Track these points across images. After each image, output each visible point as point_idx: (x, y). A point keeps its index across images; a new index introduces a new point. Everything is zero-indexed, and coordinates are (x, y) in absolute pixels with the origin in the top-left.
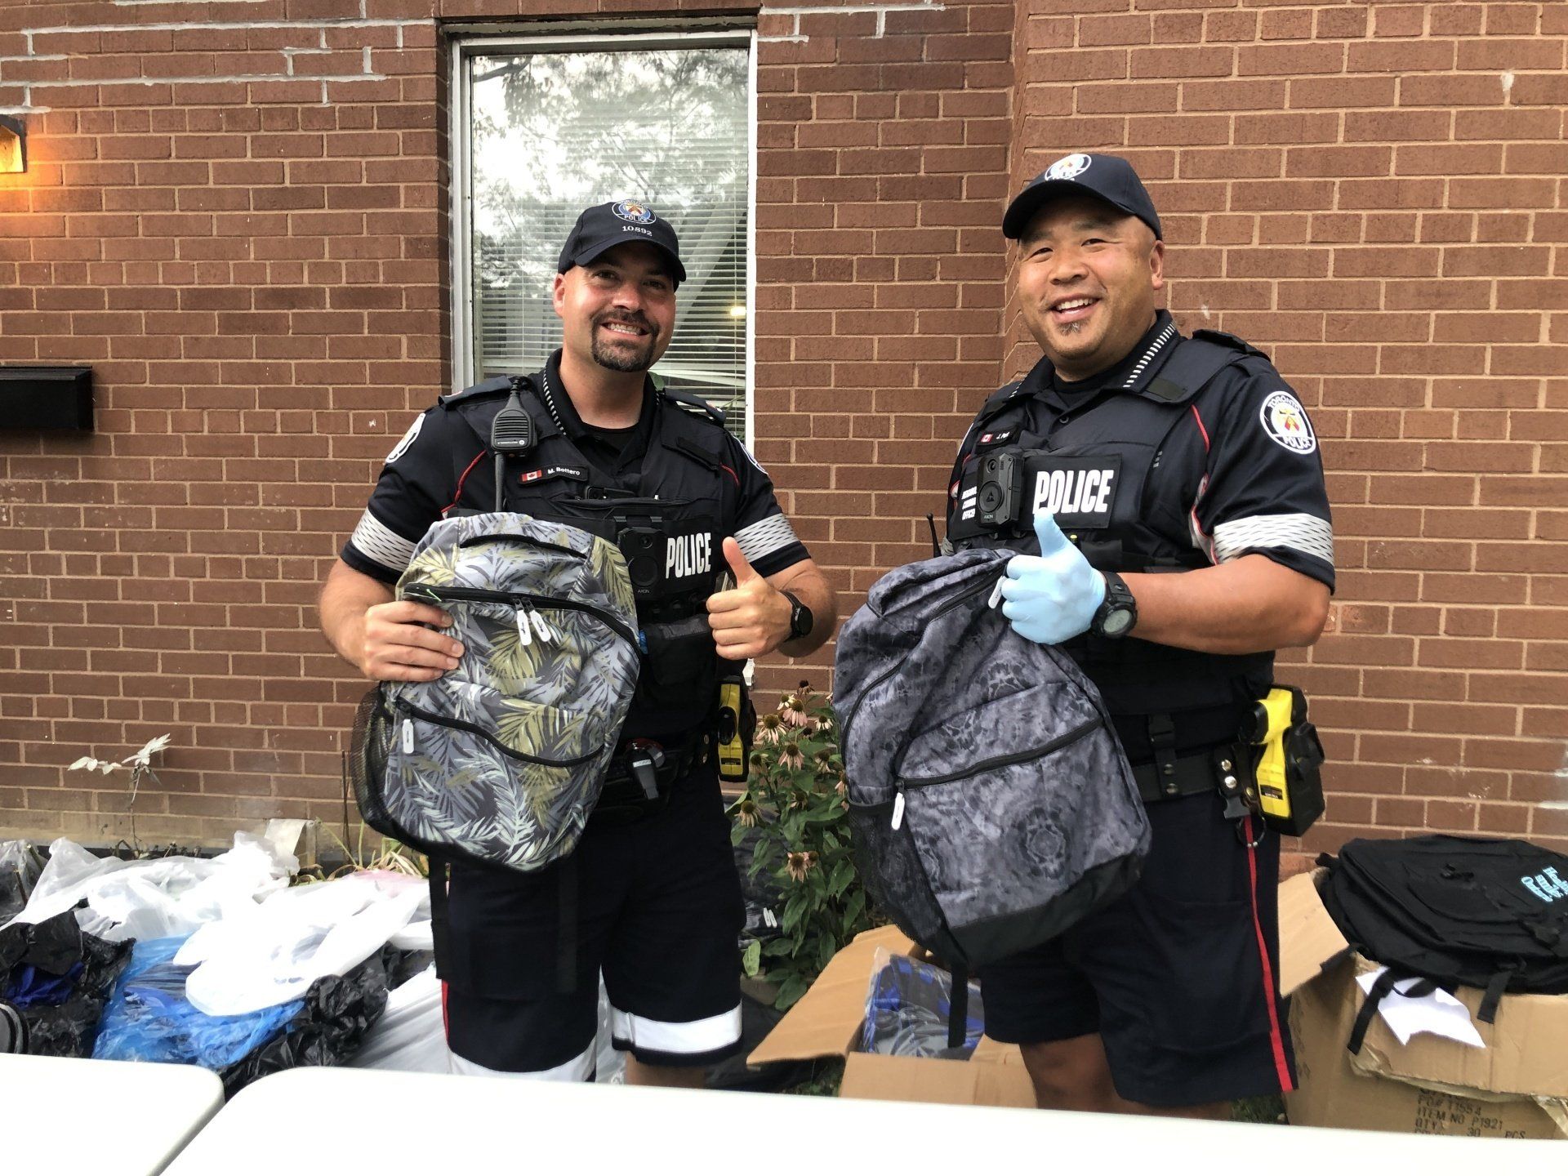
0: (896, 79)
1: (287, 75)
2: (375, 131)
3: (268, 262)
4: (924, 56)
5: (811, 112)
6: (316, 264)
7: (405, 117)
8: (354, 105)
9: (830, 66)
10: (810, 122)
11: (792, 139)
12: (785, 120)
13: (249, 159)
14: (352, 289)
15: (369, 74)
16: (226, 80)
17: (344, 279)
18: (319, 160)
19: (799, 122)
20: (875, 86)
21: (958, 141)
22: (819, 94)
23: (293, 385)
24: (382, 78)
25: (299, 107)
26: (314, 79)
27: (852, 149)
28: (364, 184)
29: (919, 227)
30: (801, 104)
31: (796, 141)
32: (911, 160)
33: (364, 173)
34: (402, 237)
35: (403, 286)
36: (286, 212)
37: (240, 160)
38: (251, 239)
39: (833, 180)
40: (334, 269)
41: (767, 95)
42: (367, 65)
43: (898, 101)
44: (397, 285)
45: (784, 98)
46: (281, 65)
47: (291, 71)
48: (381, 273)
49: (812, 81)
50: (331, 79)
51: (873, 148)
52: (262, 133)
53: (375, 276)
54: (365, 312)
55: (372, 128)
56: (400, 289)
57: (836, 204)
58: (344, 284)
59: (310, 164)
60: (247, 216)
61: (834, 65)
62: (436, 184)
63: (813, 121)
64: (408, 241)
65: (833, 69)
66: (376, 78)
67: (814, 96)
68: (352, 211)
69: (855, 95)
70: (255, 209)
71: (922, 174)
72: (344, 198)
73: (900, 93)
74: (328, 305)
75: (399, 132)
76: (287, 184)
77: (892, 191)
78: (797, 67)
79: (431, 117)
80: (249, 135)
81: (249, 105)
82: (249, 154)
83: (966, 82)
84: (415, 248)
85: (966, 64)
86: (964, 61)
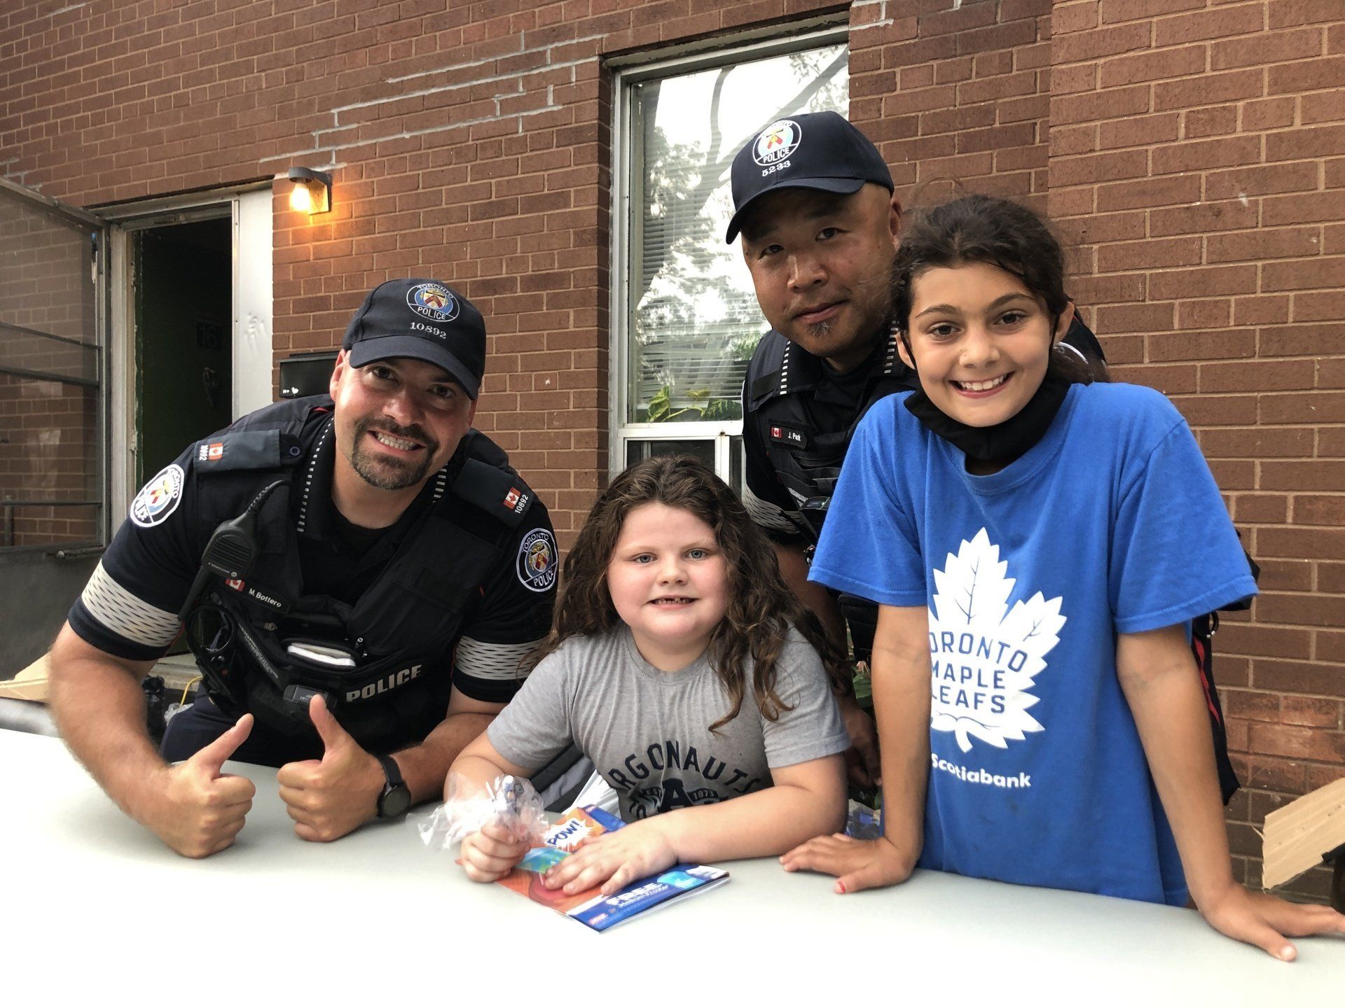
0: (971, 45)
1: (495, 116)
2: (554, 149)
3: (478, 260)
4: (998, 19)
5: (896, 84)
6: (511, 259)
7: (573, 136)
8: (540, 131)
9: (912, 41)
10: (894, 94)
11: (879, 110)
12: (874, 94)
13: (469, 182)
14: (536, 276)
15: (552, 106)
16: (456, 126)
17: (530, 269)
18: (515, 177)
19: (885, 95)
20: (954, 53)
21: (1031, 91)
22: (902, 67)
23: (494, 355)
24: (560, 107)
25: (503, 138)
26: (514, 116)
27: (932, 111)
28: (546, 191)
29: (995, 173)
30: (887, 79)
31: (883, 112)
32: (988, 113)
33: (546, 183)
34: (571, 231)
35: (571, 270)
36: (491, 220)
37: (463, 184)
38: (468, 243)
39: (916, 140)
40: (524, 261)
41: (856, 75)
42: (550, 101)
43: (974, 64)
44: (568, 269)
45: (872, 76)
46: (492, 111)
47: (498, 113)
48: (556, 262)
49: (897, 57)
50: (525, 114)
51: (951, 108)
52: (478, 162)
53: (552, 264)
54: (544, 293)
55: (552, 147)
56: (569, 273)
57: (918, 162)
58: (530, 273)
59: (508, 182)
60: (466, 226)
61: (916, 40)
62: (596, 185)
63: (898, 92)
64: (575, 233)
65: (914, 44)
66: (555, 109)
67: (898, 70)
68: (537, 214)
69: (935, 63)
70: (472, 220)
71: (997, 125)
72: (533, 204)
73: (976, 56)
74: (519, 290)
75: (571, 148)
76: (493, 199)
77: (968, 145)
78: (882, 47)
79: (594, 133)
80: (469, 165)
81: (470, 142)
82: (469, 180)
83: (1039, 36)
84: (580, 240)
85: (1038, 19)
86: (1037, 17)
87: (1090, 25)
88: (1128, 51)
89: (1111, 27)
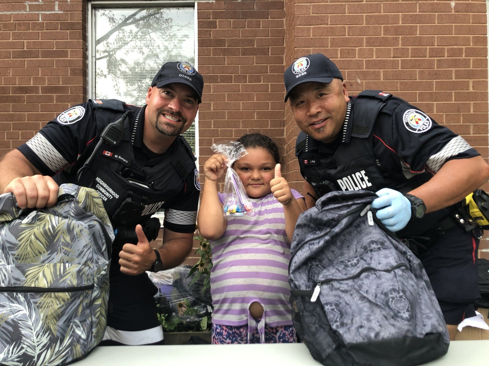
0: (245, 15)
1: (26, 11)
2: (59, 31)
3: (17, 77)
4: (255, 8)
5: (217, 25)
6: (36, 78)
7: (71, 26)
8: (51, 21)
9: (223, 10)
10: (216, 29)
11: (210, 35)
12: (208, 28)
13: (11, 40)
14: (50, 87)
15: (57, 10)
16: (3, 13)
17: (47, 83)
18: (38, 41)
19: (212, 29)
20: (239, 17)
21: (267, 36)
22: (219, 20)
23: (26, 122)
24: (62, 12)
25: (31, 22)
26: (37, 12)
27: (231, 38)
28: (55, 49)
29: (255, 64)
30: (213, 23)
31: (212, 35)
32: (252, 42)
33: (55, 45)
34: (69, 68)
35: (69, 85)
36: (24, 59)
37: (7, 41)
38: (11, 69)
39: (225, 48)
40: (43, 80)
41: (201, 20)
42: (57, 8)
43: (246, 22)
44: (67, 85)
45: (207, 21)
46: (24, 8)
47: (28, 10)
48: (61, 81)
49: (217, 15)
50: (43, 12)
51: (238, 38)
52: (16, 31)
53: (59, 82)
54: (55, 95)
55: (58, 29)
56: (68, 87)
57: (226, 57)
58: (46, 85)
59: (34, 42)
60: (9, 60)
61: (224, 10)
62: (82, 49)
63: (218, 29)
64: (71, 69)
65: (224, 12)
66: (60, 12)
67: (217, 20)
68: (50, 59)
69: (232, 20)
70: (13, 58)
71: (255, 46)
72: (47, 54)
73: (247, 20)
74: (40, 92)
75: (68, 31)
76: (25, 49)
77: (245, 53)
78: (211, 11)
79: (80, 26)
80: (11, 32)
81: (12, 22)
82: (11, 39)
83: (269, 17)
84: (74, 72)
85: (269, 11)
86: (268, 9)
87: (308, 13)
88: (321, 24)
89: (315, 15)
